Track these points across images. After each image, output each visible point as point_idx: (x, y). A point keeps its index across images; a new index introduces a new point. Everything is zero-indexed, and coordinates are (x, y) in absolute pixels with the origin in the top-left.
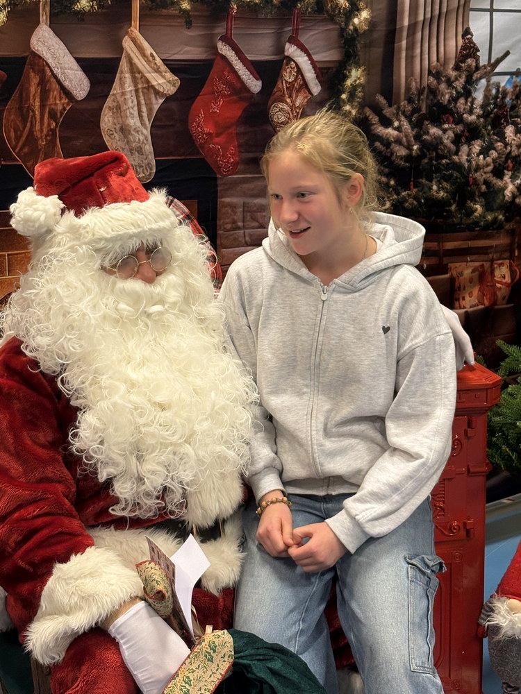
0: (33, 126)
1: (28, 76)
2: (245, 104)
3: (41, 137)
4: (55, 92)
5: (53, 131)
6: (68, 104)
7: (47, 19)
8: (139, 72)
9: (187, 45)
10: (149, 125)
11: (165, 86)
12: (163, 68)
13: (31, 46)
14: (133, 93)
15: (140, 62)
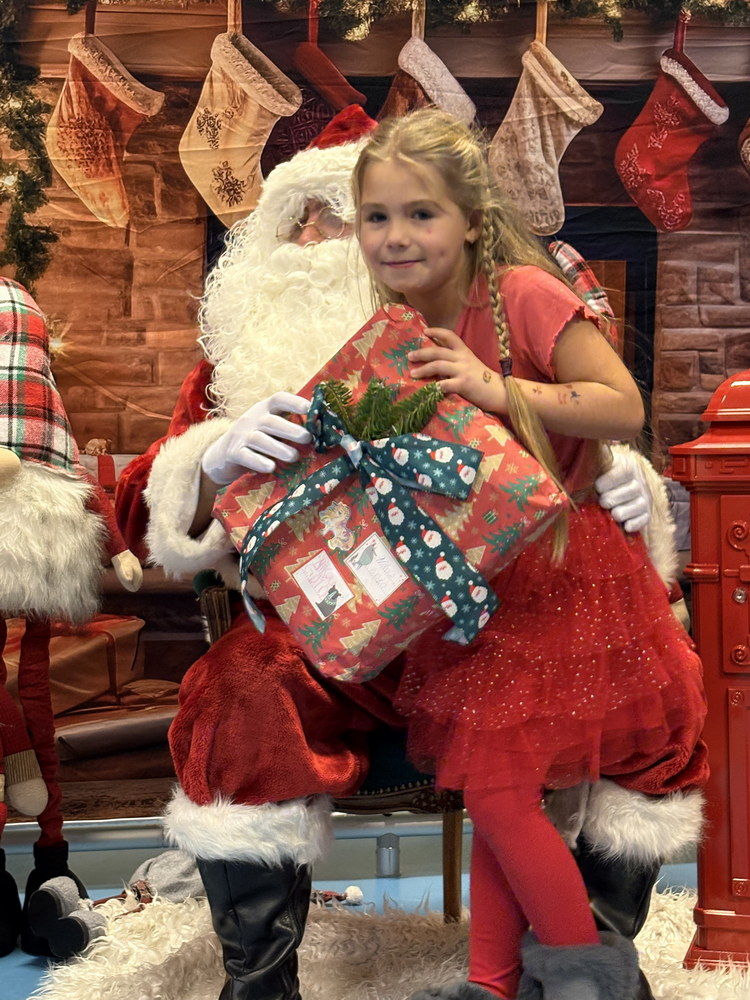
1: (395, 101)
2: (703, 139)
7: (420, 32)
8: (545, 95)
9: (615, 61)
10: (556, 162)
11: (581, 114)
12: (579, 90)
13: (400, 64)
14: (536, 121)
15: (546, 83)
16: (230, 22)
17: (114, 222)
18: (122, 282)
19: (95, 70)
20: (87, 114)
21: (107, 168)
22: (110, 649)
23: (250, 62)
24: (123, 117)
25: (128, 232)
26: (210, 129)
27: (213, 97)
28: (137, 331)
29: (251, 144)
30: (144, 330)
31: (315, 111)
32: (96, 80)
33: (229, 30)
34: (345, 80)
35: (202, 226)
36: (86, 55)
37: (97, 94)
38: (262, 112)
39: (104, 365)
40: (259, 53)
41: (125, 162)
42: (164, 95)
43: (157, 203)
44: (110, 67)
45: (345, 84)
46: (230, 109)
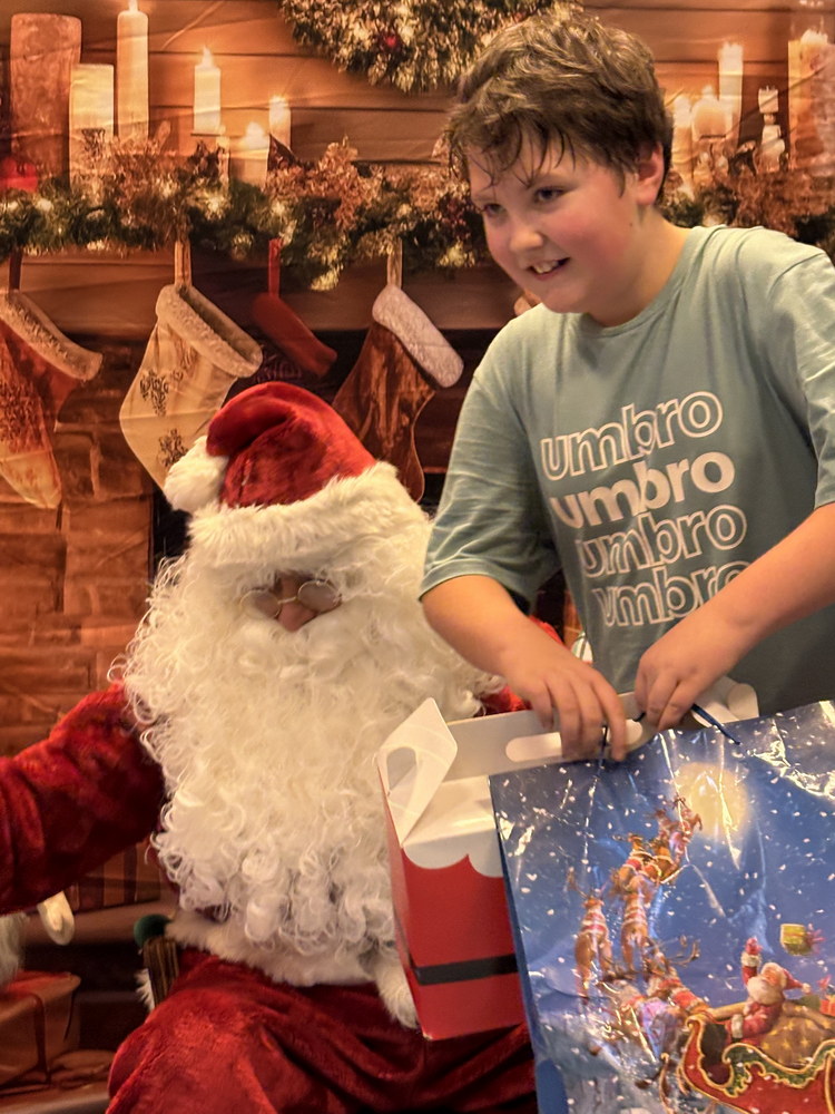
0: (374, 422)
1: (369, 355)
3: (388, 437)
4: (410, 374)
5: (406, 430)
6: (429, 392)
7: (397, 278)
13: (374, 315)
16: (178, 273)
17: (44, 502)
18: (52, 572)
19: (21, 330)
20: (12, 380)
21: (35, 441)
22: (38, 1015)
23: (200, 316)
24: (54, 383)
25: (60, 513)
26: (155, 393)
27: (159, 357)
28: (71, 628)
29: (203, 409)
30: (79, 627)
31: (278, 370)
32: (22, 341)
33: (178, 282)
34: (311, 335)
35: (147, 504)
36: (10, 312)
37: (23, 357)
38: (216, 373)
39: (32, 670)
40: (211, 307)
41: (57, 433)
42: (101, 356)
43: (94, 479)
44: (38, 327)
45: (310, 338)
46: (179, 370)
